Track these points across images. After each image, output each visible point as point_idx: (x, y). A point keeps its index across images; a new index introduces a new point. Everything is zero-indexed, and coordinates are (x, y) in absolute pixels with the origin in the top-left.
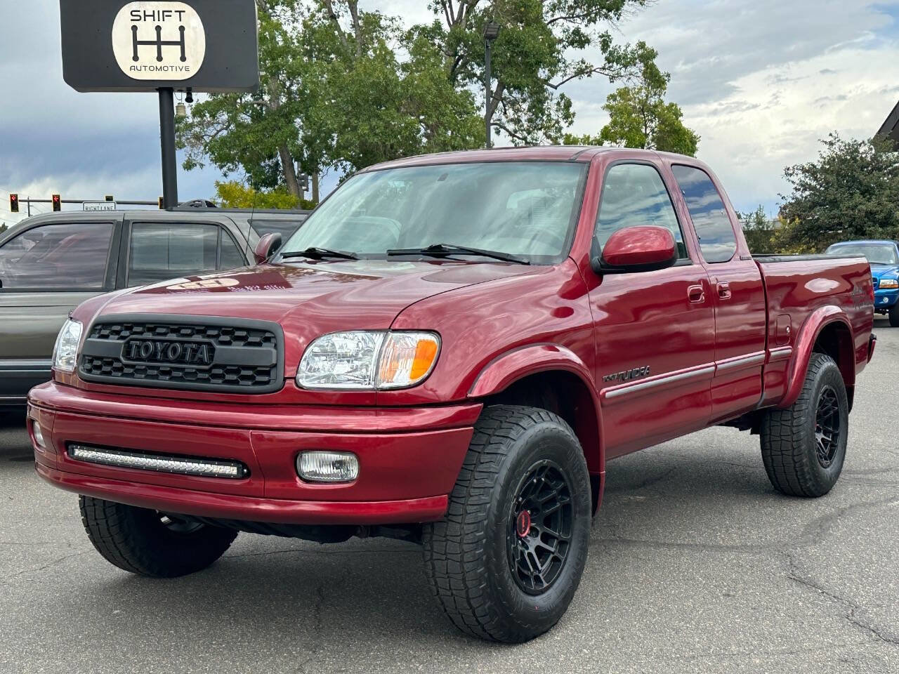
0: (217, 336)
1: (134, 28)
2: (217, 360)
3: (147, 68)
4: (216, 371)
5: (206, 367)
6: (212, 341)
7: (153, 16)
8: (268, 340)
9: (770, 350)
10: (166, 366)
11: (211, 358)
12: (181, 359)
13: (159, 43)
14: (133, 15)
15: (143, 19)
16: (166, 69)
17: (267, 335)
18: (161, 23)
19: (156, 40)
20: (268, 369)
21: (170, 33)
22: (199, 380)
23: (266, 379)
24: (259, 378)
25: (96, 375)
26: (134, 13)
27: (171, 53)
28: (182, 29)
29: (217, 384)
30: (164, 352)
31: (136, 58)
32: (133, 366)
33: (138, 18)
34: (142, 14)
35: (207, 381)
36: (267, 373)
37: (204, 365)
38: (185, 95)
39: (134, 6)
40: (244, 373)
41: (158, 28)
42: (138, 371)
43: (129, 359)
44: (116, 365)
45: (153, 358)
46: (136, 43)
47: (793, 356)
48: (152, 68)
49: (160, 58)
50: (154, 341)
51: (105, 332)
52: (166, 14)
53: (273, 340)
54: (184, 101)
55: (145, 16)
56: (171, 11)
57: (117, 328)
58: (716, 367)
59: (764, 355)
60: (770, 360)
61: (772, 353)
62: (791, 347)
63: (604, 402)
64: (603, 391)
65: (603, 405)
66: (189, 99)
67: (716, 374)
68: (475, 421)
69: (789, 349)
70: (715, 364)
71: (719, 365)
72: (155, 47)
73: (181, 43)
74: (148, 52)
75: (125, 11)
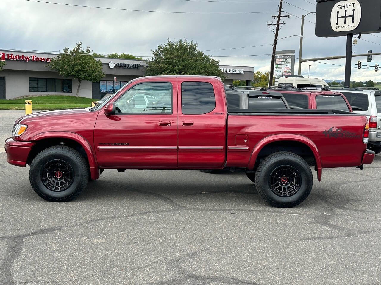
1: (338, 12)
3: (341, 27)
7: (345, 6)
9: (228, 147)
14: (338, 7)
15: (341, 8)
16: (347, 26)
18: (347, 9)
19: (344, 16)
21: (349, 13)
26: (338, 6)
27: (349, 20)
28: (354, 10)
31: (337, 24)
33: (340, 8)
34: (341, 6)
39: (339, 3)
41: (346, 11)
46: (338, 18)
47: (250, 150)
49: (345, 23)
52: (349, 5)
55: (342, 7)
56: (350, 4)
58: (178, 148)
59: (222, 147)
60: (228, 150)
61: (230, 147)
62: (249, 147)
63: (99, 150)
64: (98, 147)
65: (98, 150)
66: (359, 37)
67: (179, 150)
68: (31, 146)
69: (246, 148)
70: (178, 147)
71: (180, 147)
72: (344, 18)
73: (353, 16)
74: (341, 21)
75: (336, 6)
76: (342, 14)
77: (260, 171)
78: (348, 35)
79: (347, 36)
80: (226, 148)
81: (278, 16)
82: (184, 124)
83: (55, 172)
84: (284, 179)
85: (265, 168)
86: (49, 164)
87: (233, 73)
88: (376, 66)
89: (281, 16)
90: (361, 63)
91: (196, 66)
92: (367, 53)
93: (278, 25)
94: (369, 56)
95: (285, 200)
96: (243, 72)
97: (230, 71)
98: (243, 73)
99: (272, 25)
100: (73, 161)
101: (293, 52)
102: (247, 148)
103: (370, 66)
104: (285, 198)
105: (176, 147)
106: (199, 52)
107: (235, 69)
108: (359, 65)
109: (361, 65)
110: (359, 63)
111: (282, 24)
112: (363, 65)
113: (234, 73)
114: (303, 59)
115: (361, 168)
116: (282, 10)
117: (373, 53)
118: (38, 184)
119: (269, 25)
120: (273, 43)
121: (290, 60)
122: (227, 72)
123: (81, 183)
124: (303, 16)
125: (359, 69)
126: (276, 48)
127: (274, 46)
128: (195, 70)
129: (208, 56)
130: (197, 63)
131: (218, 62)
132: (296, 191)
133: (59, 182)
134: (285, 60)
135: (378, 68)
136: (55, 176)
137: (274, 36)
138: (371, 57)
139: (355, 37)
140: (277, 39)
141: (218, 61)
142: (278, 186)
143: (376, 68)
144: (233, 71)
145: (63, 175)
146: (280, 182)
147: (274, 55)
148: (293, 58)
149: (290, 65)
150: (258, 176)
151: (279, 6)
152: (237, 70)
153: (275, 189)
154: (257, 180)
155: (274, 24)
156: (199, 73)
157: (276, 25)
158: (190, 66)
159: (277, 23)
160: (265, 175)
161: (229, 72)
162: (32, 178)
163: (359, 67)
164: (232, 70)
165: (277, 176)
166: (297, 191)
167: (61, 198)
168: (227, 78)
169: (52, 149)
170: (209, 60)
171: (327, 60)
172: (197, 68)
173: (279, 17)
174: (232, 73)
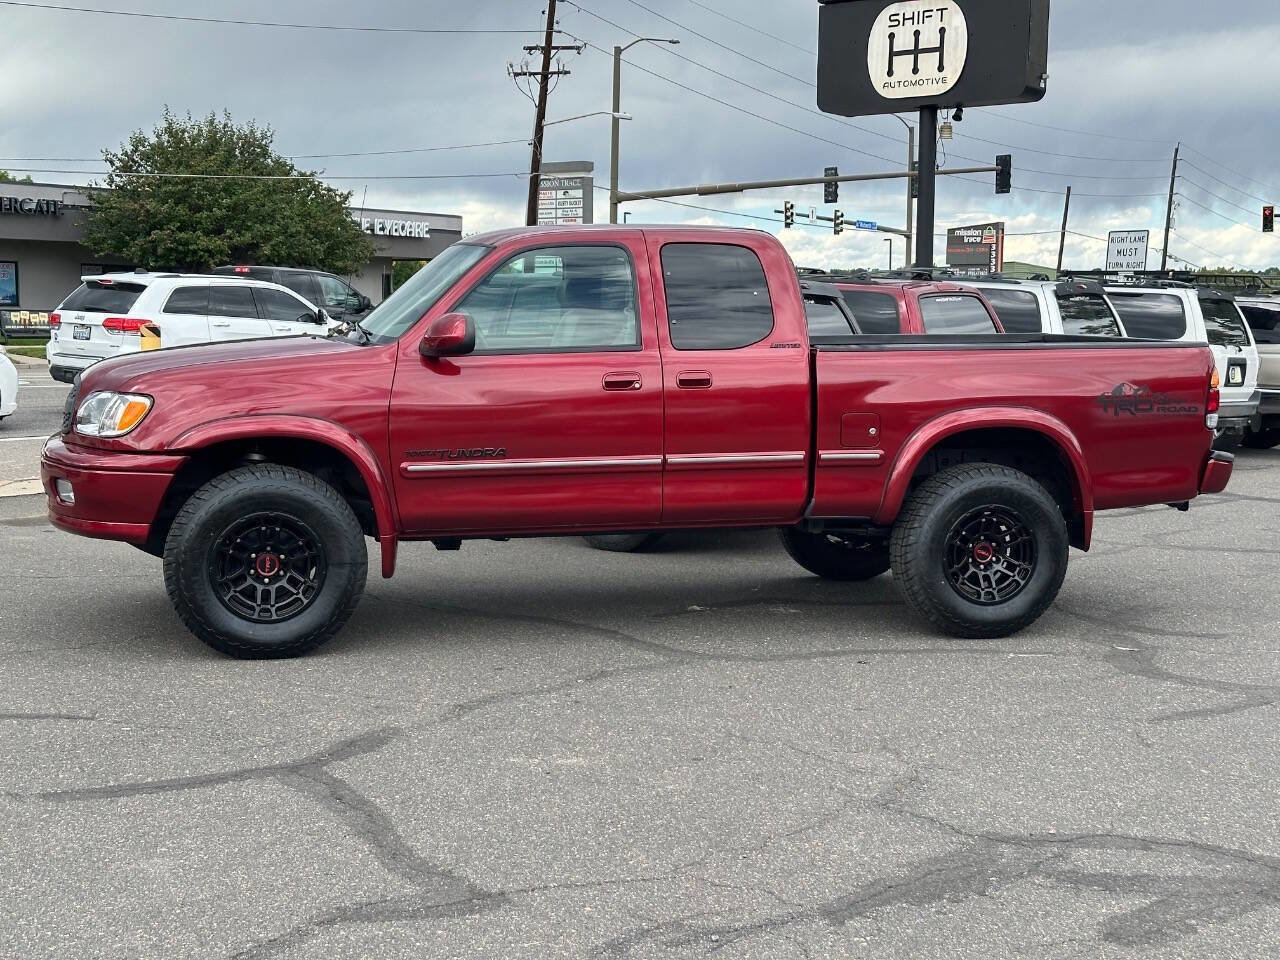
1: (892, 36)
3: (902, 84)
7: (913, 18)
9: (820, 452)
14: (891, 21)
15: (901, 24)
16: (921, 82)
18: (920, 27)
19: (913, 48)
21: (930, 39)
26: (892, 18)
27: (928, 62)
28: (942, 31)
31: (890, 73)
33: (897, 23)
34: (901, 18)
38: (953, 111)
39: (893, 8)
41: (917, 33)
46: (892, 54)
47: (887, 462)
48: (906, 84)
49: (915, 71)
52: (927, 14)
54: (950, 119)
55: (904, 19)
56: (931, 11)
58: (665, 459)
59: (799, 455)
60: (821, 463)
61: (825, 455)
62: (882, 452)
63: (406, 475)
64: (403, 465)
65: (404, 477)
66: (957, 117)
67: (667, 468)
68: (173, 469)
69: (874, 454)
70: (664, 457)
71: (673, 459)
72: (912, 56)
73: (940, 49)
74: (903, 64)
75: (884, 16)
76: (904, 41)
77: (916, 525)
78: (922, 109)
79: (918, 113)
80: (812, 456)
81: (543, 45)
82: (683, 382)
83: (253, 555)
84: (983, 548)
85: (932, 516)
86: (238, 530)
87: (394, 234)
88: (837, 218)
89: (555, 48)
90: (792, 206)
91: (274, 211)
92: (822, 175)
93: (545, 76)
94: (828, 185)
95: (990, 613)
96: (427, 232)
97: (383, 229)
98: (428, 236)
99: (525, 74)
100: (322, 514)
101: (588, 166)
102: (878, 456)
103: (818, 218)
104: (990, 608)
105: (657, 460)
106: (276, 162)
107: (401, 223)
108: (789, 214)
109: (792, 214)
110: (789, 206)
111: (558, 73)
112: (797, 215)
113: (397, 234)
114: (622, 189)
115: (1184, 507)
116: (556, 27)
117: (841, 174)
118: (204, 600)
119: (516, 75)
120: (531, 135)
121: (579, 193)
122: (373, 230)
123: (349, 587)
124: (618, 51)
125: (788, 225)
126: (540, 154)
127: (535, 147)
128: (271, 224)
129: (312, 175)
130: (276, 197)
131: (346, 198)
132: (1022, 583)
133: (269, 592)
134: (560, 194)
135: (842, 223)
136: (252, 571)
137: (534, 112)
138: (837, 187)
139: (944, 116)
140: (544, 123)
141: (346, 193)
142: (970, 572)
143: (836, 225)
144: (395, 227)
145: (284, 565)
146: (970, 560)
147: (537, 177)
148: (587, 187)
149: (580, 212)
150: (910, 542)
151: (547, 12)
152: (407, 224)
153: (960, 580)
154: (908, 555)
155: (531, 74)
156: (286, 232)
157: (539, 77)
158: (252, 208)
159: (540, 70)
160: (933, 540)
161: (382, 233)
162: (178, 580)
163: (789, 221)
164: (392, 226)
165: (965, 540)
166: (1026, 584)
167: (284, 643)
168: (378, 254)
169: (249, 475)
170: (315, 188)
171: (700, 194)
172: (278, 216)
173: (547, 50)
174: (391, 237)
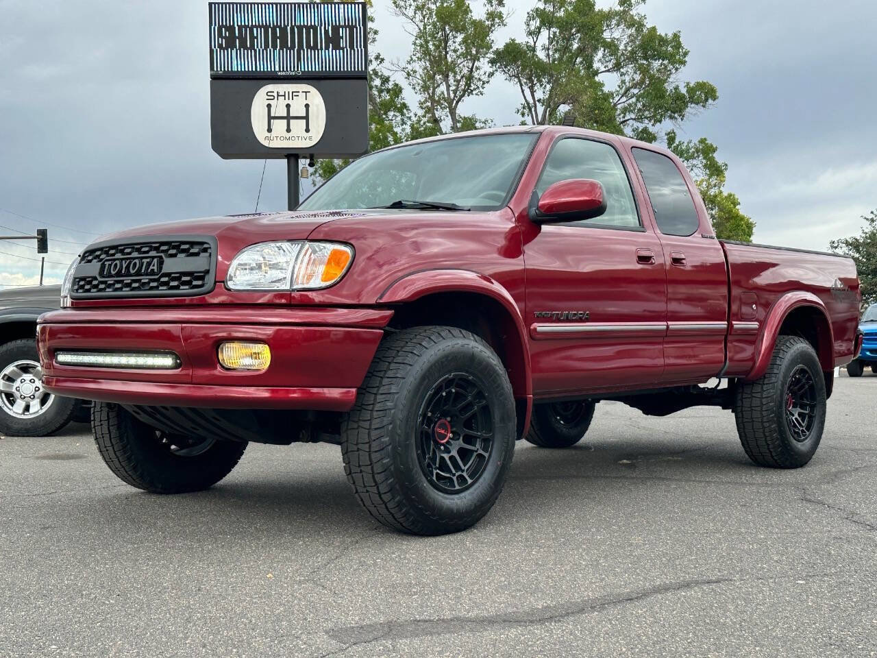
0: (167, 250)
1: (269, 106)
2: (164, 271)
3: (278, 138)
4: (163, 279)
5: (156, 277)
6: (162, 254)
7: (285, 96)
8: (205, 250)
9: (734, 322)
10: (127, 280)
11: (160, 268)
12: (138, 273)
13: (288, 118)
15: (276, 98)
16: (293, 138)
17: (205, 246)
18: (290, 102)
19: (286, 115)
20: (202, 274)
22: (152, 288)
23: (199, 283)
24: (195, 283)
25: (81, 294)
26: (269, 94)
27: (299, 125)
28: (307, 106)
29: (163, 290)
30: (128, 267)
31: (269, 130)
32: (105, 282)
33: (272, 98)
34: (275, 95)
35: (157, 288)
36: (202, 278)
37: (155, 275)
38: (308, 161)
39: (270, 87)
40: (184, 279)
41: (288, 106)
42: (109, 286)
43: (104, 277)
44: (95, 282)
45: (119, 274)
46: (270, 118)
47: (761, 332)
48: (282, 138)
49: (288, 130)
50: (122, 259)
51: (90, 258)
52: (294, 94)
53: (209, 251)
54: (307, 166)
55: (278, 96)
56: (299, 92)
57: (98, 253)
59: (724, 325)
60: (732, 332)
61: (735, 325)
62: (758, 323)
63: (536, 336)
64: (533, 327)
65: (533, 338)
66: (311, 165)
67: (670, 333)
68: (383, 325)
70: (667, 324)
71: (672, 325)
72: (285, 121)
73: (306, 118)
74: (279, 126)
75: (262, 92)
76: (279, 110)
78: (289, 156)
80: (730, 326)
82: (673, 260)
95: (802, 447)
102: (757, 327)
104: (803, 443)
105: (664, 326)
139: (303, 163)
